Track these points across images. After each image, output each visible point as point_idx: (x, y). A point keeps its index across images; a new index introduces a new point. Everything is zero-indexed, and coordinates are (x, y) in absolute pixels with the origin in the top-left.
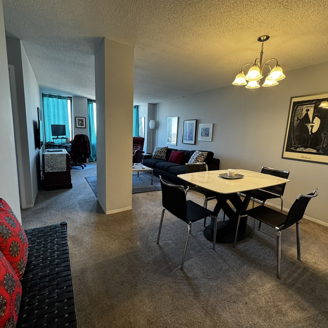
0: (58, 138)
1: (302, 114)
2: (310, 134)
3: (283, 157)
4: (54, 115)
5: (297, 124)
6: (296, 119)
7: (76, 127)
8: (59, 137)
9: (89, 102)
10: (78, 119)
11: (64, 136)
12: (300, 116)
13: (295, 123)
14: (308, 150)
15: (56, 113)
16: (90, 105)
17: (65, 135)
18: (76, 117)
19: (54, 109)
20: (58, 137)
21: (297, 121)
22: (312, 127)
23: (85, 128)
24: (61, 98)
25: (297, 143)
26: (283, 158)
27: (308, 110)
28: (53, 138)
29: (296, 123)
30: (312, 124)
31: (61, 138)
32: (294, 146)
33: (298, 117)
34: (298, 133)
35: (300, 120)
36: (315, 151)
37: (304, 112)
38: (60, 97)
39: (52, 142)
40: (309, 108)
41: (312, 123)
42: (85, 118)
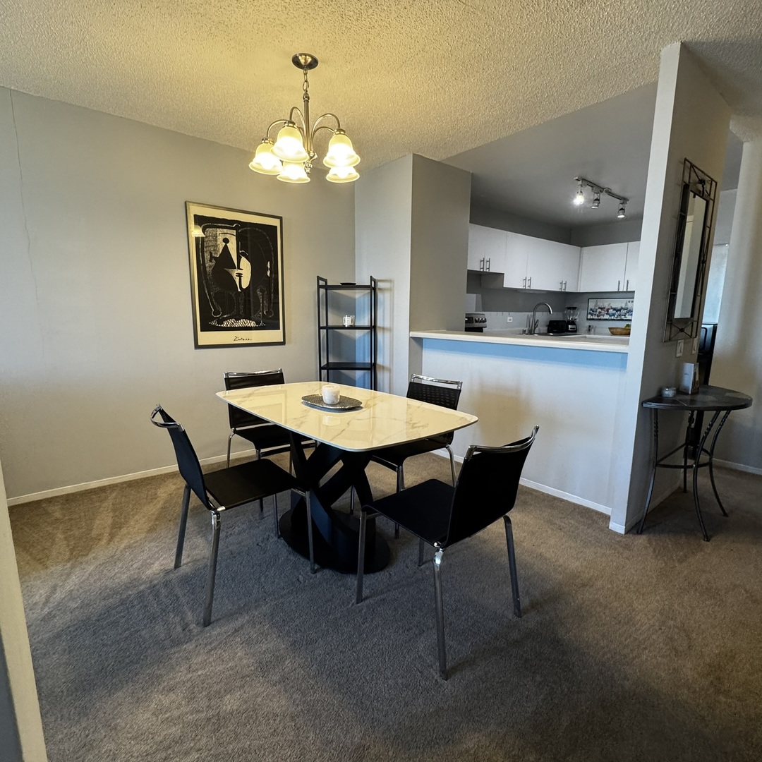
1: (216, 246)
2: (239, 290)
3: (199, 344)
5: (211, 269)
6: (207, 256)
12: (214, 250)
13: (207, 265)
14: (242, 323)
21: (211, 261)
22: (240, 275)
25: (220, 310)
26: (197, 346)
27: (226, 241)
29: (210, 267)
30: (239, 271)
32: (215, 318)
33: (211, 254)
34: (218, 289)
35: (215, 258)
36: (253, 324)
37: (221, 245)
40: (228, 236)
41: (239, 268)
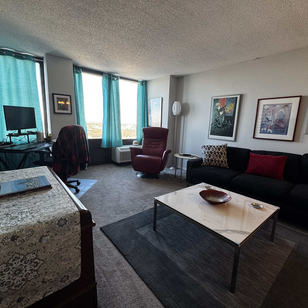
0: (20, 134)
4: (9, 90)
7: (55, 113)
8: (23, 131)
9: (75, 70)
10: (58, 98)
11: (33, 130)
15: (13, 86)
16: (77, 75)
17: (34, 126)
18: (53, 94)
19: (8, 77)
20: (19, 132)
23: (71, 114)
24: (22, 57)
28: (10, 135)
31: (27, 134)
38: (18, 56)
39: (7, 143)
42: (70, 96)
